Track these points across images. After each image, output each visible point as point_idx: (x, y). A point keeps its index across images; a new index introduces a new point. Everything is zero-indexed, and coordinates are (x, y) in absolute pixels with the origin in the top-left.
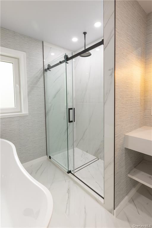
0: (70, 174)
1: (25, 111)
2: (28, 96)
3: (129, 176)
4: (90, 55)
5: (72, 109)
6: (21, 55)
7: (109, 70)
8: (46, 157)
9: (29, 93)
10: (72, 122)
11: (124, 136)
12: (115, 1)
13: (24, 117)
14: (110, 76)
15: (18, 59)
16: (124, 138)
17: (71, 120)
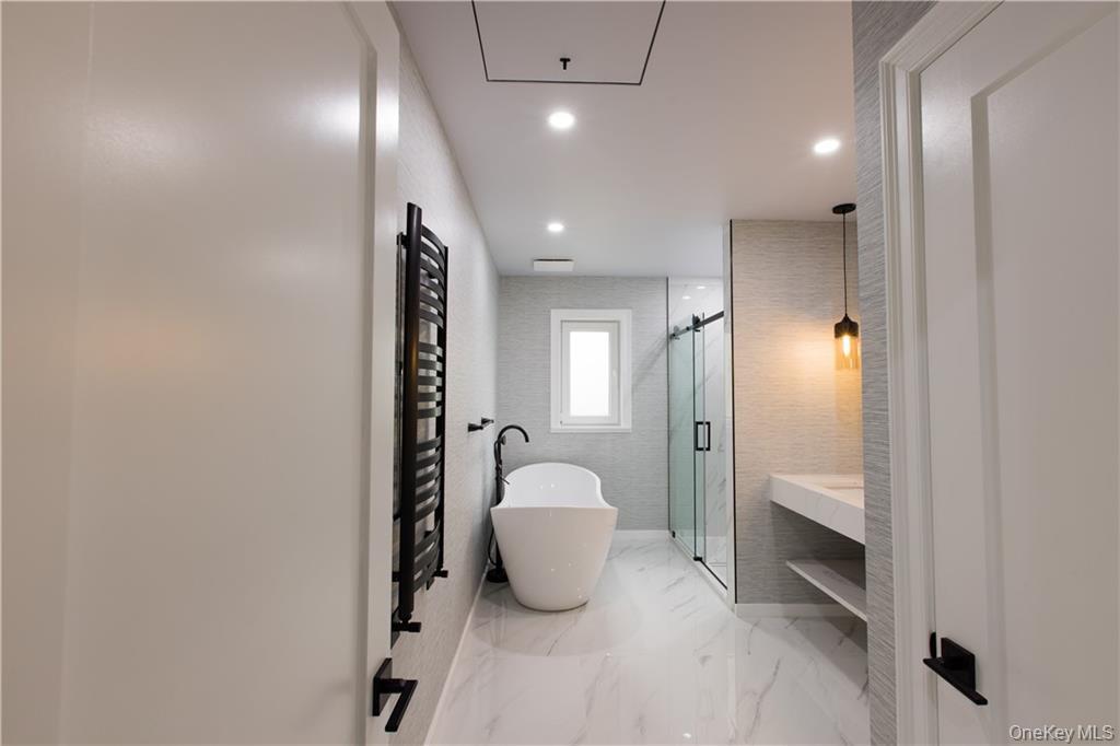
0: (698, 563)
1: (626, 425)
2: (633, 392)
3: (789, 564)
5: (701, 423)
6: (624, 316)
8: (667, 533)
9: (635, 388)
10: (701, 449)
13: (624, 434)
15: (618, 322)
17: (700, 446)
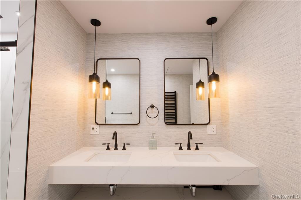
4: (8, 50)
7: (23, 83)
11: (47, 169)
12: (36, 1)
14: (24, 91)
16: (48, 170)
